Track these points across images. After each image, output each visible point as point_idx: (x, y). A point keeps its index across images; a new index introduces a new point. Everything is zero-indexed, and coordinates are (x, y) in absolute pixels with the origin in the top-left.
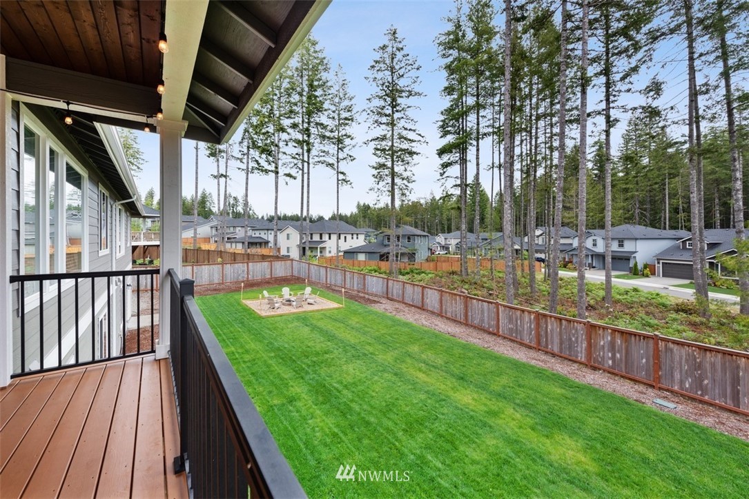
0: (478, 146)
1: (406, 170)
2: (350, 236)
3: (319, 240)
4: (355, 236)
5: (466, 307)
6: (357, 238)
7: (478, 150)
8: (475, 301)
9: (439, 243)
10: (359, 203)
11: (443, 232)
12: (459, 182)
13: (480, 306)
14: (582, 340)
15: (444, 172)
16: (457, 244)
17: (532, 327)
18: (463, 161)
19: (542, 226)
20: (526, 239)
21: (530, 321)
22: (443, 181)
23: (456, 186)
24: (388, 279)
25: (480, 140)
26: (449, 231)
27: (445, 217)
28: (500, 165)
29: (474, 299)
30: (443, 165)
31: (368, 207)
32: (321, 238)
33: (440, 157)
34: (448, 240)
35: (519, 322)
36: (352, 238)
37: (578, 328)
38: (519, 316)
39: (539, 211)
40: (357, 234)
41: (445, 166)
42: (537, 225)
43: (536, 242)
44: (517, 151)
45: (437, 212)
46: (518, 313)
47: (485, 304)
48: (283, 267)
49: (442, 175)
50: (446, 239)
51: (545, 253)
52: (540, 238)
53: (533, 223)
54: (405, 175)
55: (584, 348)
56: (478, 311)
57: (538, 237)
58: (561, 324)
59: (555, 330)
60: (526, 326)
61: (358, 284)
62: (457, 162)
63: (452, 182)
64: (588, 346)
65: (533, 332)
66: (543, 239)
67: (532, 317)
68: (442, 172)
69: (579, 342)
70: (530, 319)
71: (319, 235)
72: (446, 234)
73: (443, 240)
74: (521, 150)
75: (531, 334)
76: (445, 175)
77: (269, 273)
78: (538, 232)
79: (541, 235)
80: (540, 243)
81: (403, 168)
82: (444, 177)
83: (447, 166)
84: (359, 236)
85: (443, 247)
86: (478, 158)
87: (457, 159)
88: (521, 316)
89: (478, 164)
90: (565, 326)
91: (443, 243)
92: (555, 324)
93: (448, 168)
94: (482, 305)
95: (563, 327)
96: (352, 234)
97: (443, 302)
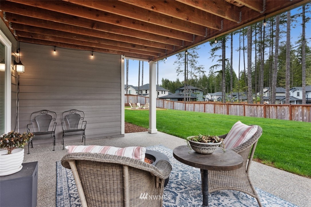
0: (232, 38)
1: (194, 52)
2: (161, 92)
3: (145, 93)
4: (163, 92)
5: (228, 109)
6: (165, 93)
7: (232, 40)
8: (232, 105)
9: (208, 98)
10: (163, 79)
11: (210, 92)
12: (221, 58)
13: (235, 107)
14: (287, 114)
15: (213, 53)
16: (218, 98)
17: (262, 112)
18: (224, 47)
19: (267, 86)
20: (258, 94)
21: (261, 110)
22: (213, 58)
23: (220, 60)
24: (186, 103)
25: (233, 35)
26: (213, 92)
27: (211, 85)
28: (244, 48)
29: (232, 104)
30: (212, 50)
31: (168, 81)
32: (146, 93)
33: (211, 45)
34: (213, 97)
35: (255, 111)
36: (162, 93)
37: (286, 108)
38: (255, 108)
39: (265, 80)
40: (165, 91)
41: (214, 50)
42: (264, 87)
43: (264, 96)
44: (254, 39)
45: (206, 83)
46: (255, 107)
47: (238, 106)
48: (133, 99)
49: (212, 55)
50: (211, 96)
51: (269, 101)
52: (266, 93)
53: (262, 85)
54: (193, 54)
55: (288, 118)
56: (234, 110)
57: (265, 92)
58: (277, 108)
59: (274, 112)
60: (259, 113)
61: (170, 107)
62: (220, 47)
63: (218, 58)
64: (290, 115)
65: (263, 115)
66: (268, 93)
67: (262, 108)
68: (212, 53)
69: (286, 115)
70: (261, 109)
71: (145, 91)
72: (211, 94)
73: (210, 97)
74: (256, 38)
75: (261, 116)
76: (214, 55)
77: (127, 101)
78: (265, 90)
79: (267, 91)
80: (266, 96)
81: (192, 51)
82: (213, 56)
83: (215, 50)
84: (166, 92)
85: (210, 100)
86: (232, 45)
87: (221, 46)
88: (256, 108)
89: (232, 48)
90: (279, 109)
91: (210, 98)
92: (274, 109)
93: (216, 51)
94: (236, 107)
95: (278, 109)
96: (162, 91)
97: (216, 109)
